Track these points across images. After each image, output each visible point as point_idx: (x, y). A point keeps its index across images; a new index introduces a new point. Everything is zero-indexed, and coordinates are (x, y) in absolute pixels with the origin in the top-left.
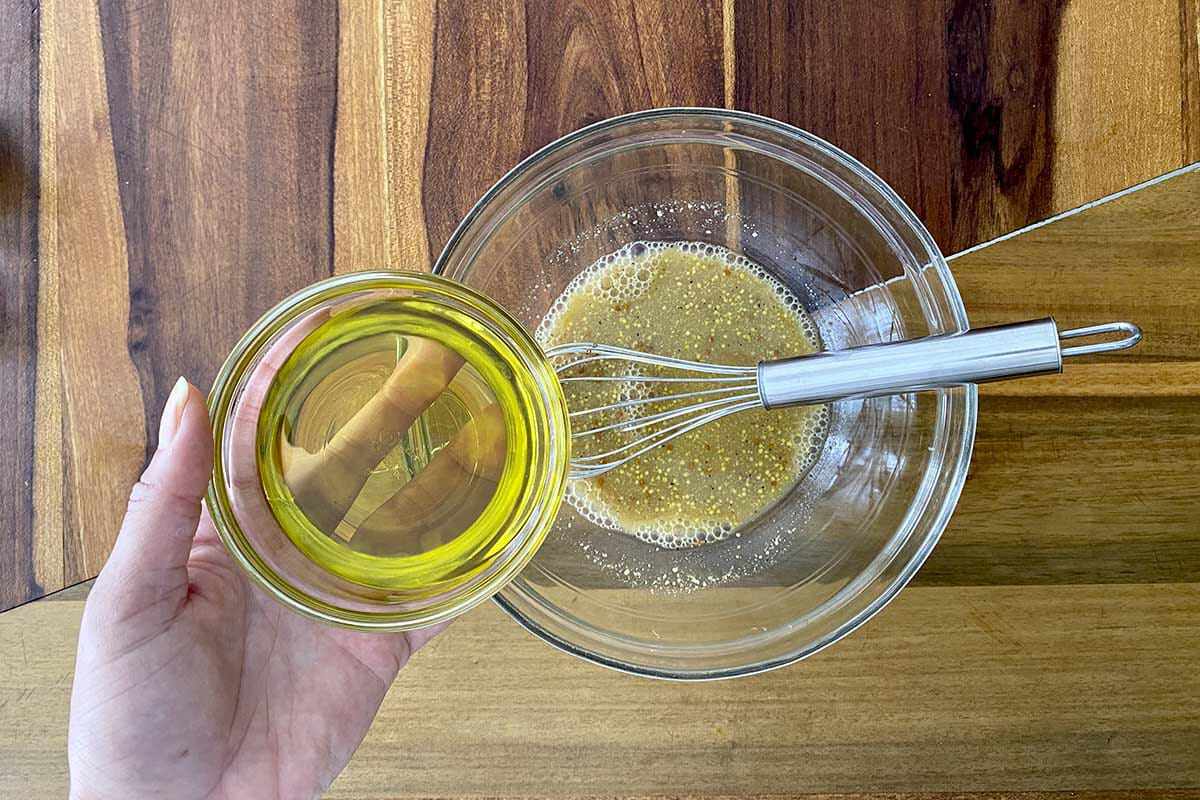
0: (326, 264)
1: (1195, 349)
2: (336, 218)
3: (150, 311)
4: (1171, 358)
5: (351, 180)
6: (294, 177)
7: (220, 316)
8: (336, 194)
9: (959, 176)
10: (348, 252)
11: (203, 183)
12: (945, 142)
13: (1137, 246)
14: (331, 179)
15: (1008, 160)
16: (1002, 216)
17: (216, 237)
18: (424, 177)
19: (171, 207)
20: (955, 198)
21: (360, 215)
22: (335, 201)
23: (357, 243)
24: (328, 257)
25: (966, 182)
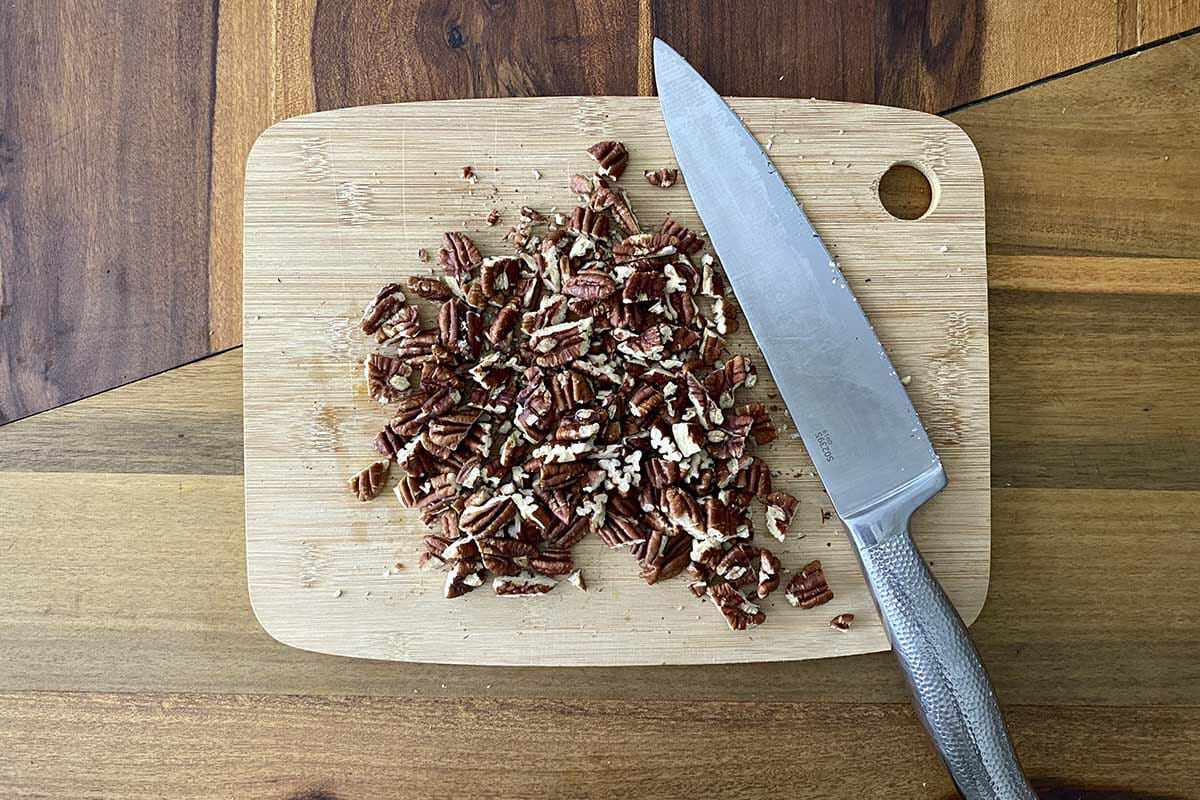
0: (206, 117)
1: (1122, 244)
2: (218, 67)
3: (11, 160)
4: (1097, 253)
5: (236, 28)
6: (175, 22)
7: (89, 169)
8: (219, 43)
9: (883, 52)
10: (230, 104)
11: (74, 24)
12: (870, 15)
13: (1064, 134)
14: (215, 26)
15: (935, 38)
16: (927, 97)
17: (87, 82)
18: (315, 29)
19: (39, 48)
20: (878, 76)
21: (245, 66)
22: (219, 50)
23: (240, 94)
24: (207, 110)
25: (890, 58)
